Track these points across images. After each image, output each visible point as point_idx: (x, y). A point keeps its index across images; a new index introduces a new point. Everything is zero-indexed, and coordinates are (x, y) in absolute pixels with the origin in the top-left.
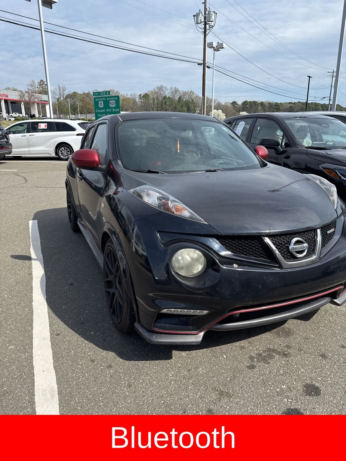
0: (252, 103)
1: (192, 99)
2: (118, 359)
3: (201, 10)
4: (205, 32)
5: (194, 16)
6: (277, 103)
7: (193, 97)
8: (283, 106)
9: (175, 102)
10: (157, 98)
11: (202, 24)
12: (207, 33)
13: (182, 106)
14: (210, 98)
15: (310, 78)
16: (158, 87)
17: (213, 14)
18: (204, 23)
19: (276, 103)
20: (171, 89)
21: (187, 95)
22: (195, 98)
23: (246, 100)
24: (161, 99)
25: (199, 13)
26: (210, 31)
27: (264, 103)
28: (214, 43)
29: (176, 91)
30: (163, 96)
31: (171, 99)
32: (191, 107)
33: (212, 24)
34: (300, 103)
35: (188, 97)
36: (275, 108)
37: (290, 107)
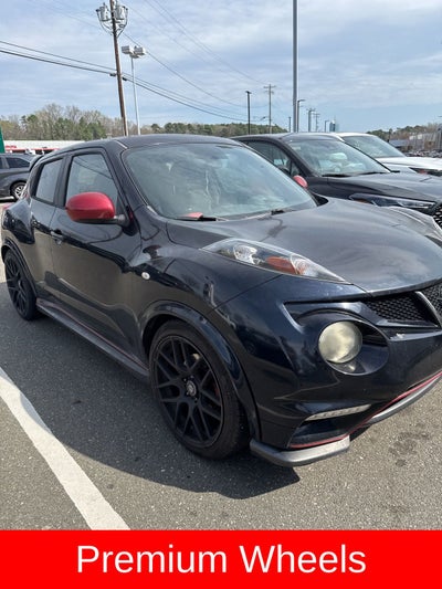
0: (177, 125)
1: (98, 121)
2: (229, 500)
3: (106, 4)
4: (115, 33)
5: (97, 10)
6: (207, 125)
7: (99, 119)
8: (214, 129)
9: (75, 126)
10: (49, 121)
11: (109, 21)
12: (118, 33)
13: (86, 131)
16: (48, 105)
17: (122, 9)
18: (111, 21)
20: (68, 109)
21: (91, 116)
22: (102, 120)
24: (55, 122)
25: (103, 7)
28: (131, 48)
29: (74, 111)
30: (58, 118)
31: (70, 123)
32: (99, 131)
33: (123, 22)
34: (233, 125)
35: (93, 119)
36: (205, 131)
37: (224, 130)
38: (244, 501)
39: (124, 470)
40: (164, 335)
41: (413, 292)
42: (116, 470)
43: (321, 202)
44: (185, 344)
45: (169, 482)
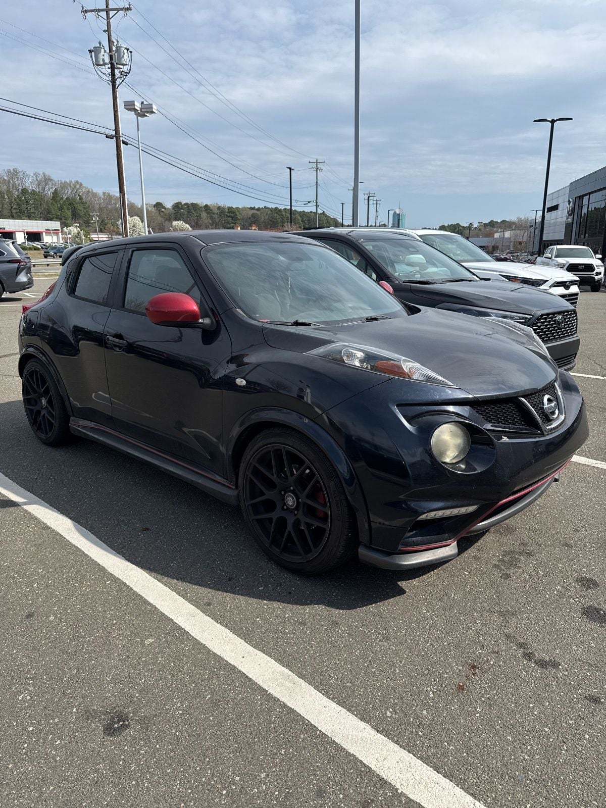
0: (191, 205)
1: (79, 195)
3: (102, 43)
4: (113, 81)
5: (90, 51)
6: (232, 207)
7: (80, 192)
8: (241, 212)
9: (46, 201)
10: (8, 191)
11: (107, 66)
12: (117, 83)
13: (61, 209)
14: (114, 196)
15: (292, 171)
16: (9, 171)
17: (125, 52)
18: (109, 66)
19: (230, 208)
20: (36, 176)
21: (69, 188)
22: (85, 194)
23: (180, 201)
24: (17, 193)
25: (98, 47)
26: (123, 81)
27: (209, 207)
28: (136, 103)
29: (46, 180)
30: (21, 188)
31: (38, 195)
32: (79, 210)
33: (126, 69)
34: (267, 210)
35: (71, 192)
36: (229, 217)
37: (253, 216)
38: (353, 612)
39: (219, 590)
40: (261, 444)
41: (517, 397)
42: (209, 590)
43: (413, 311)
44: (288, 452)
45: (270, 598)
